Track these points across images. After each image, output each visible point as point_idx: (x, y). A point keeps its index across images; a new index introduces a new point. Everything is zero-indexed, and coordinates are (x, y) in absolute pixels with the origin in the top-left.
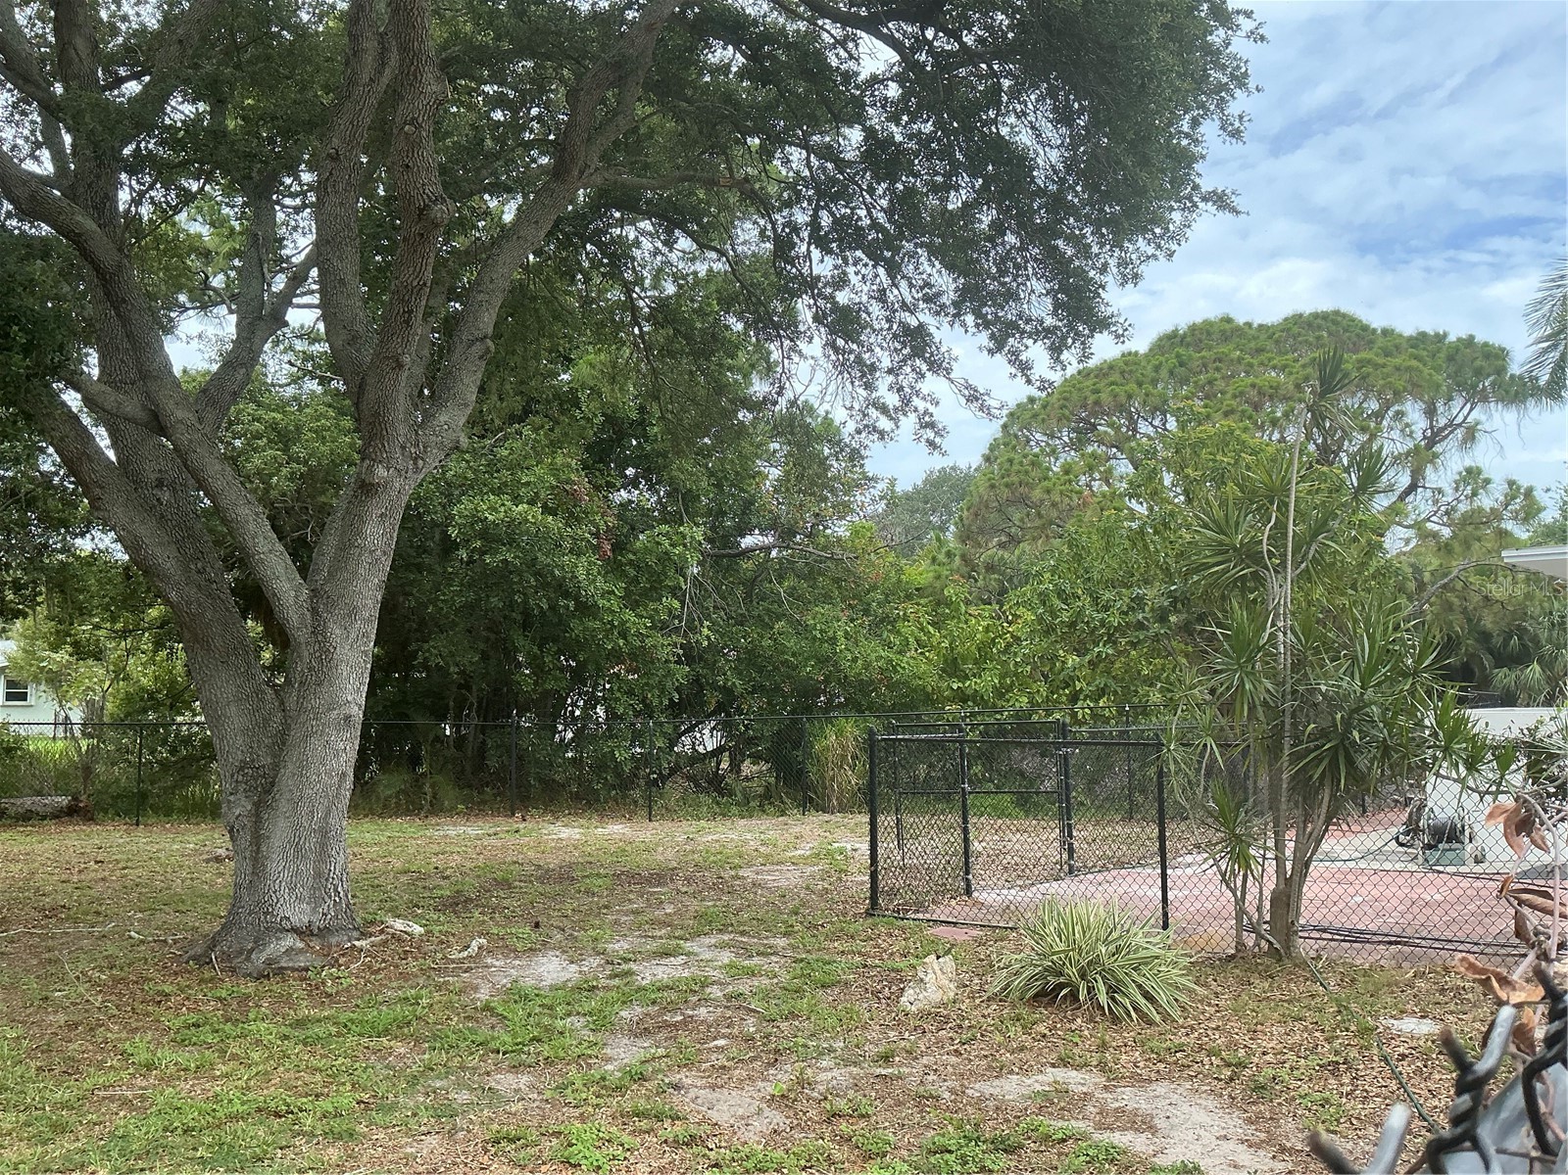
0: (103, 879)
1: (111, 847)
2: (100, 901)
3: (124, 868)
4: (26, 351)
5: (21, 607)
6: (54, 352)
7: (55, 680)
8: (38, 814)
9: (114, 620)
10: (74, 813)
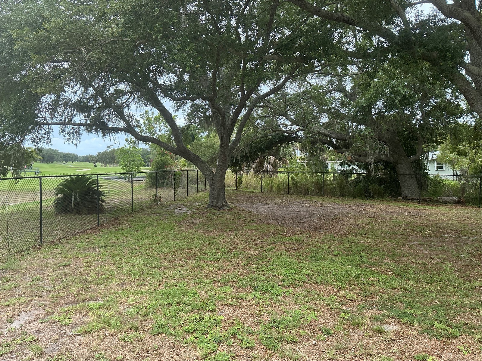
0: (471, 223)
1: (472, 214)
2: (471, 230)
3: (477, 221)
4: (452, 59)
5: (442, 141)
6: (460, 58)
7: (452, 163)
8: (449, 202)
9: (470, 143)
10: (459, 202)
